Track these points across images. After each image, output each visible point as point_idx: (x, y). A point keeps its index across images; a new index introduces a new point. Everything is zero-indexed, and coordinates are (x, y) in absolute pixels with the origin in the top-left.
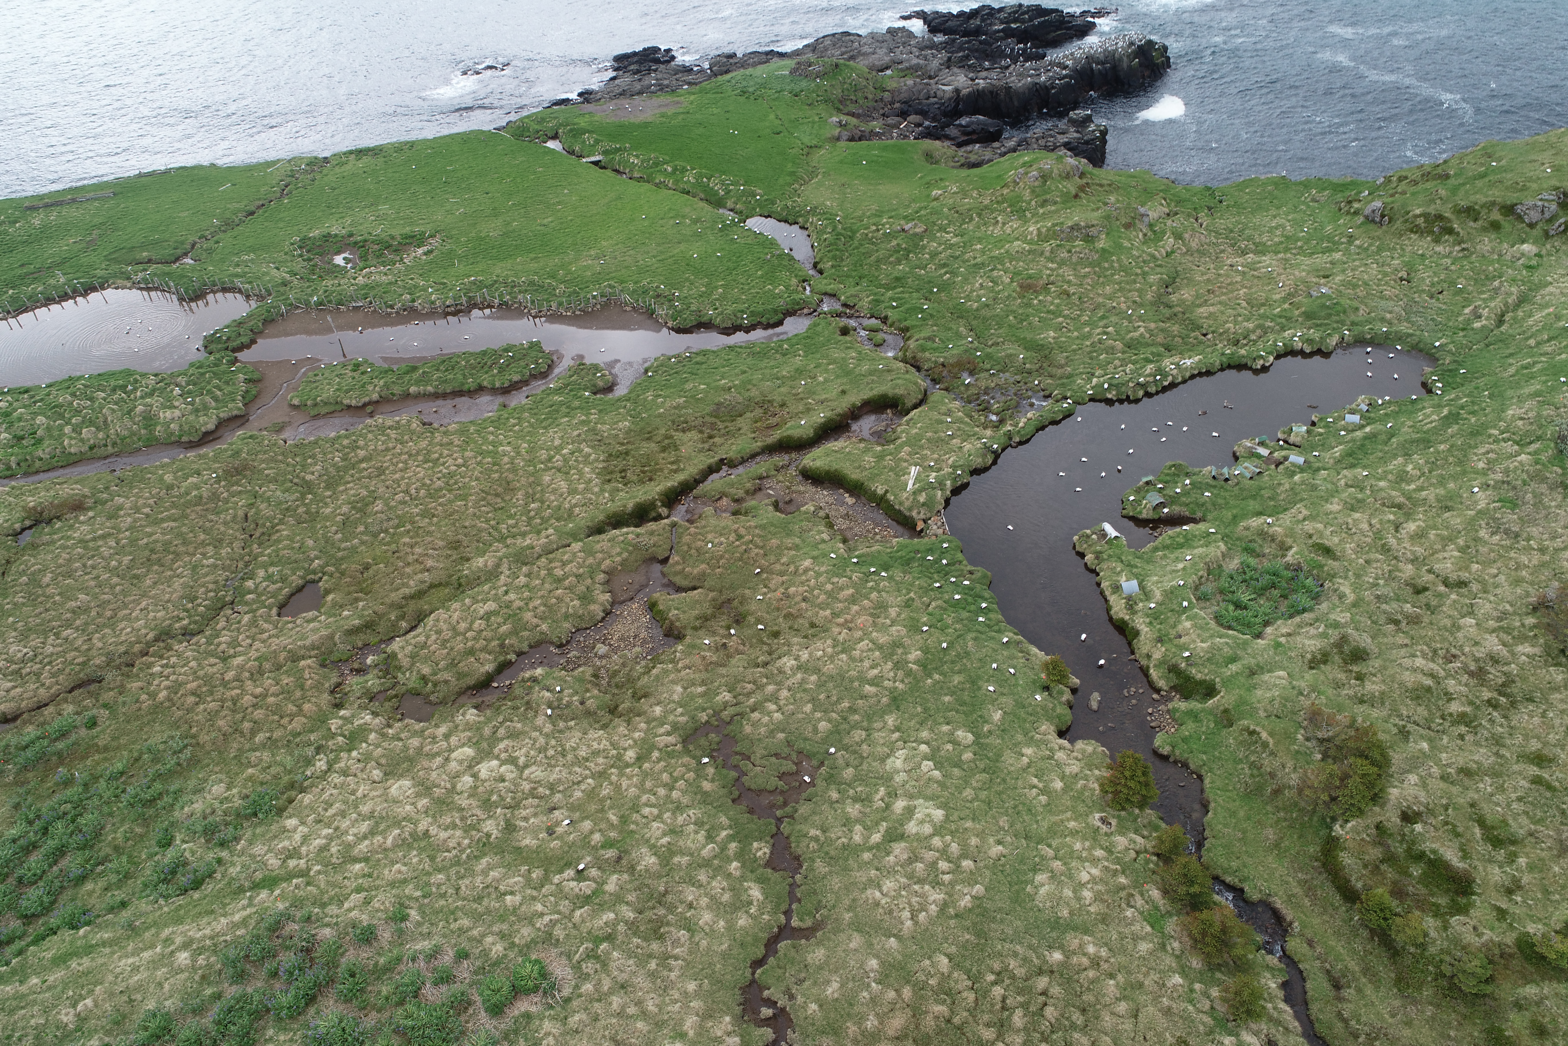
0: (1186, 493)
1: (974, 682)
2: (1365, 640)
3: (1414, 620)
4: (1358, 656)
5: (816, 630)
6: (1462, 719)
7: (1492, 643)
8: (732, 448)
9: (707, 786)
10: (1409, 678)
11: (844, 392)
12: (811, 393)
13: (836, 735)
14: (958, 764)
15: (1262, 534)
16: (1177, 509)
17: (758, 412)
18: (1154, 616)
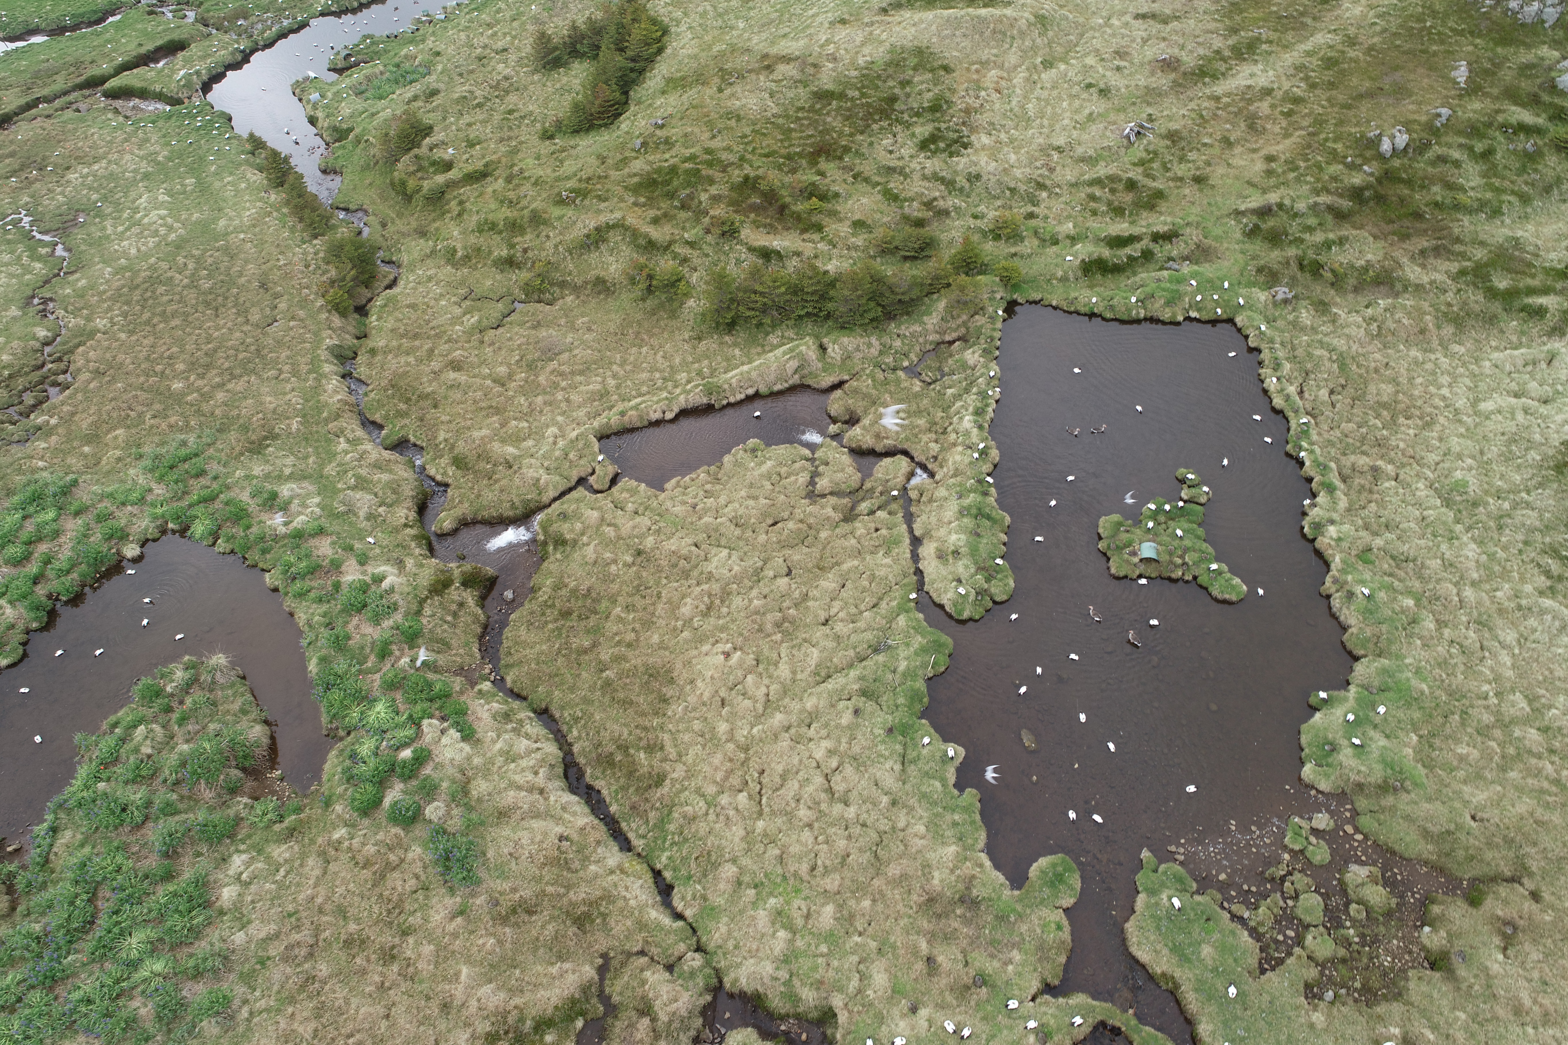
0: (367, 48)
1: (202, 159)
2: (441, 86)
3: (472, 72)
4: (434, 93)
5: (96, 159)
6: (480, 105)
7: (508, 71)
8: (46, 92)
9: (10, 237)
10: (456, 96)
11: (140, 45)
12: (114, 50)
13: (104, 199)
14: (184, 192)
15: (406, 57)
16: (360, 57)
17: (72, 69)
18: (327, 106)
